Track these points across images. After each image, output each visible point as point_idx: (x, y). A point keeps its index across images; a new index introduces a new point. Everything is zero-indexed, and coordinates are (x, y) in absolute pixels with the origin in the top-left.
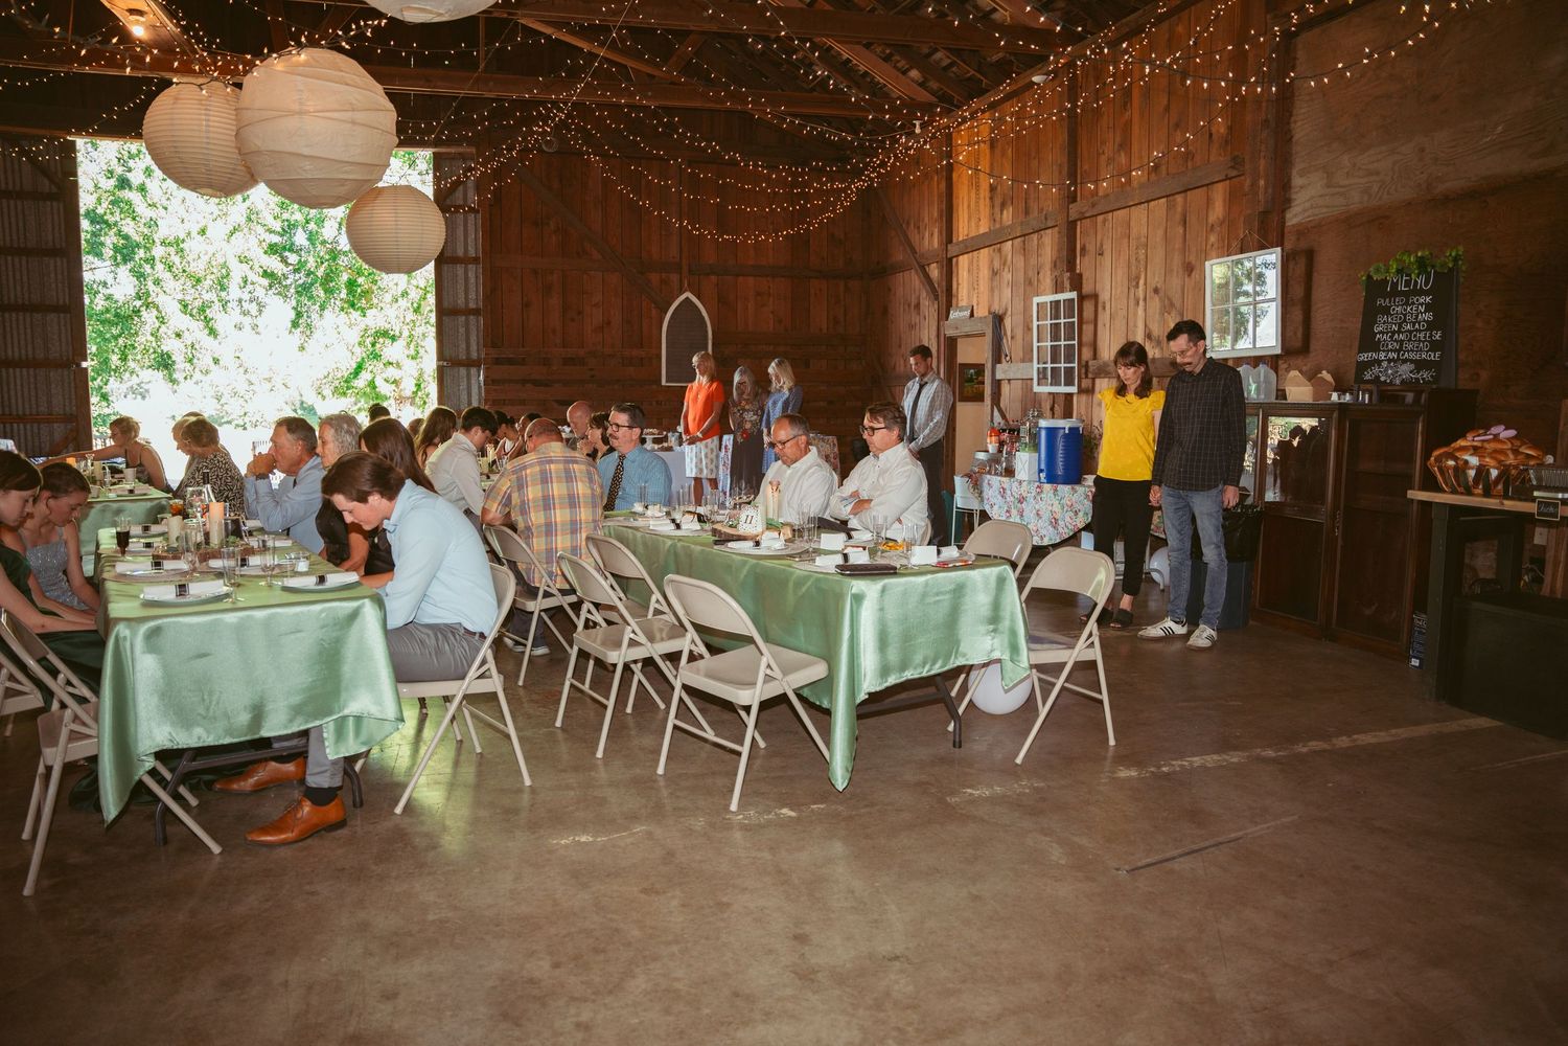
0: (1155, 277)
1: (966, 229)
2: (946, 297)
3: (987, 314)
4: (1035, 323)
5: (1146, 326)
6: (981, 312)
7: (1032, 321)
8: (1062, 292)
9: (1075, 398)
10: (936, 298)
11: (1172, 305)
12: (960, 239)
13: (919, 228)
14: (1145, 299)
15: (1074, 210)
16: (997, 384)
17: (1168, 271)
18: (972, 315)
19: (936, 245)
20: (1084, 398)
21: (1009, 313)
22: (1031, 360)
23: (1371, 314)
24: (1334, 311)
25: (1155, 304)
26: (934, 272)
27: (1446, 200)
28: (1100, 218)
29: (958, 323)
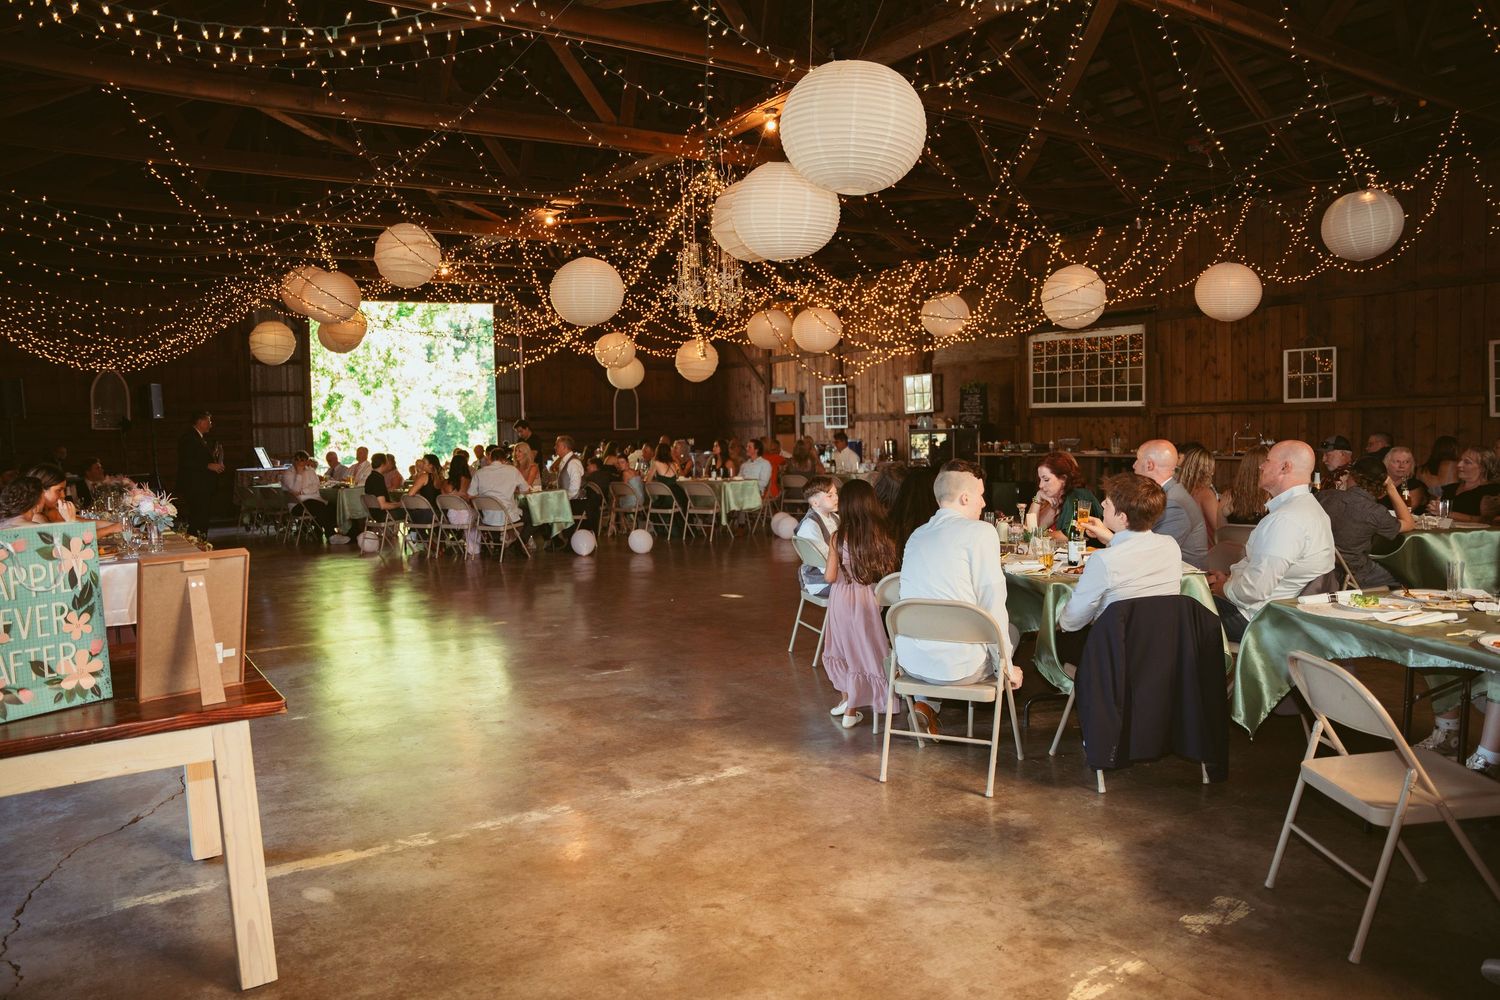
0: (881, 379)
2: (769, 382)
3: (794, 392)
4: (824, 398)
5: (878, 400)
6: (791, 390)
7: (822, 395)
8: (838, 385)
10: (763, 383)
11: (889, 392)
12: (777, 355)
14: (877, 389)
16: (803, 426)
17: (887, 378)
18: (785, 392)
19: (760, 354)
20: (850, 430)
21: (809, 391)
22: (822, 413)
23: (963, 400)
24: (951, 397)
25: (882, 391)
26: (760, 369)
27: (982, 362)
28: (855, 354)
29: (777, 396)
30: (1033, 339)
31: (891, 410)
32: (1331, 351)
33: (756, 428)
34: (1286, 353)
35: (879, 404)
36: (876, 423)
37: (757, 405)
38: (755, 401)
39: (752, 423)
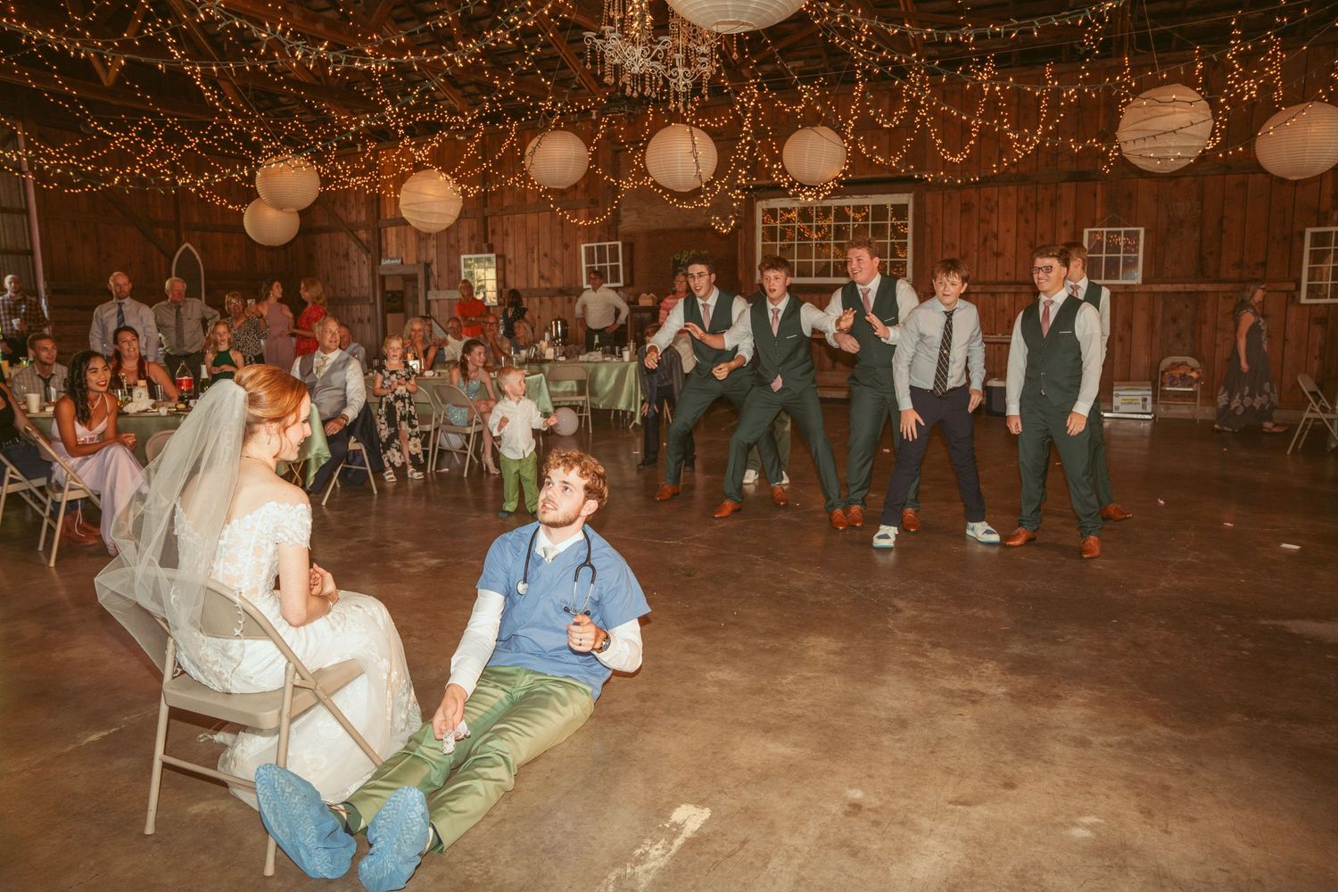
0: (544, 248)
1: (393, 213)
2: (376, 250)
3: (415, 262)
5: (540, 272)
6: (411, 260)
8: (482, 252)
9: (491, 309)
10: (369, 252)
11: (556, 263)
12: (388, 217)
13: (346, 209)
14: (538, 259)
15: (487, 211)
16: (428, 303)
17: (552, 246)
18: (402, 262)
19: (363, 217)
21: (435, 261)
25: (545, 263)
26: (363, 235)
27: (691, 230)
28: (505, 217)
29: (390, 267)
30: (761, 206)
31: (558, 284)
32: (1137, 233)
33: (356, 308)
34: (1086, 231)
35: (542, 277)
36: (536, 300)
37: (360, 276)
38: (355, 274)
39: (350, 301)
